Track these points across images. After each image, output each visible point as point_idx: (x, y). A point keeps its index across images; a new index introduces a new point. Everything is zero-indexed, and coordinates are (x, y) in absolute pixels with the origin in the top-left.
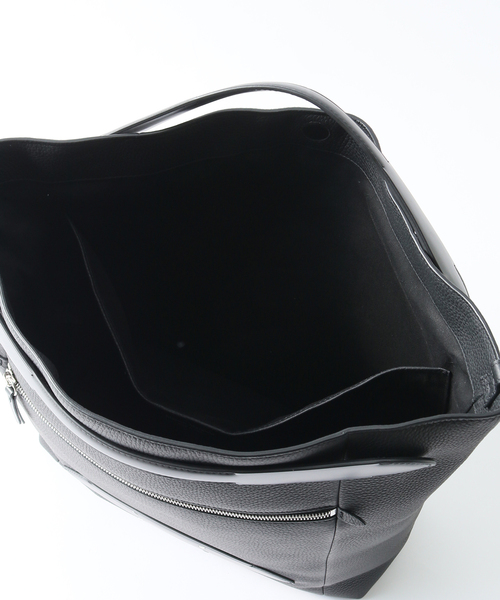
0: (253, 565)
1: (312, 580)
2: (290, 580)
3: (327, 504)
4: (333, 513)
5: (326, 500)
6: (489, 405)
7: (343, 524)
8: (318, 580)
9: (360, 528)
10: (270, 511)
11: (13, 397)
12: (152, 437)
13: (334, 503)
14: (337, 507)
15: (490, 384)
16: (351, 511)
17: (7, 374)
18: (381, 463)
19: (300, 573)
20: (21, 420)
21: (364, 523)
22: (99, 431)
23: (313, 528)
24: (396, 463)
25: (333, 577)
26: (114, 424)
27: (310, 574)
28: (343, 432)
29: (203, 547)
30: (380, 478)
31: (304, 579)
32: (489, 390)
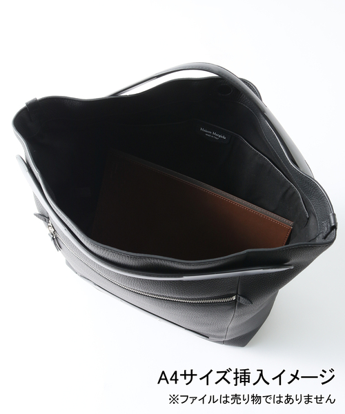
0: (186, 329)
1: (219, 337)
2: (207, 337)
3: (231, 293)
4: (234, 298)
5: (231, 289)
6: (325, 238)
7: (240, 305)
8: (222, 337)
11: (53, 239)
13: (235, 292)
14: (236, 294)
15: (327, 226)
16: (245, 296)
17: (49, 226)
19: (212, 334)
23: (224, 307)
25: (230, 335)
27: (218, 334)
28: (245, 252)
29: (159, 319)
31: (214, 336)
32: (326, 230)
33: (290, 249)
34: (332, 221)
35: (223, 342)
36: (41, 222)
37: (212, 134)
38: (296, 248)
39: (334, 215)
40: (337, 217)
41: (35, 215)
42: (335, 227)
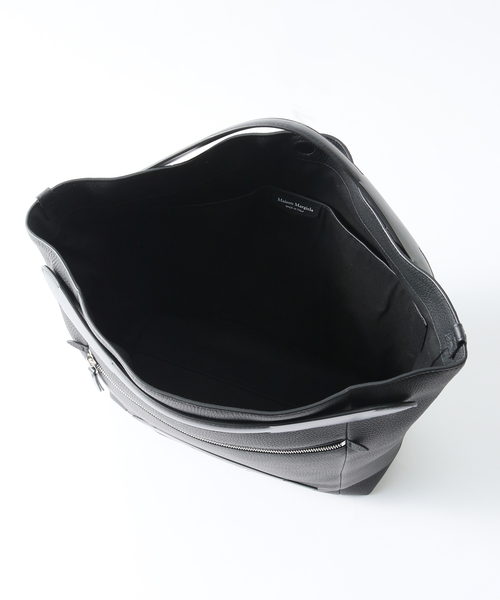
0: (285, 480)
1: (331, 487)
2: (314, 487)
3: (338, 439)
4: (343, 444)
5: (338, 436)
6: (453, 356)
7: (352, 451)
8: (336, 486)
9: (364, 452)
10: (297, 447)
11: (95, 375)
12: (207, 405)
13: (344, 437)
14: (346, 439)
15: (453, 341)
16: (357, 441)
18: (377, 409)
19: (322, 483)
20: (101, 388)
21: (367, 449)
22: (167, 403)
23: (330, 455)
24: (388, 408)
25: (346, 483)
26: (178, 398)
27: (329, 483)
28: (347, 390)
29: (245, 469)
30: (377, 418)
31: (324, 486)
32: (452, 346)
33: (407, 380)
34: (459, 335)
35: (339, 492)
36: (77, 352)
37: (294, 206)
38: (416, 377)
39: (460, 326)
40: (464, 327)
41: (69, 342)
42: (463, 343)
